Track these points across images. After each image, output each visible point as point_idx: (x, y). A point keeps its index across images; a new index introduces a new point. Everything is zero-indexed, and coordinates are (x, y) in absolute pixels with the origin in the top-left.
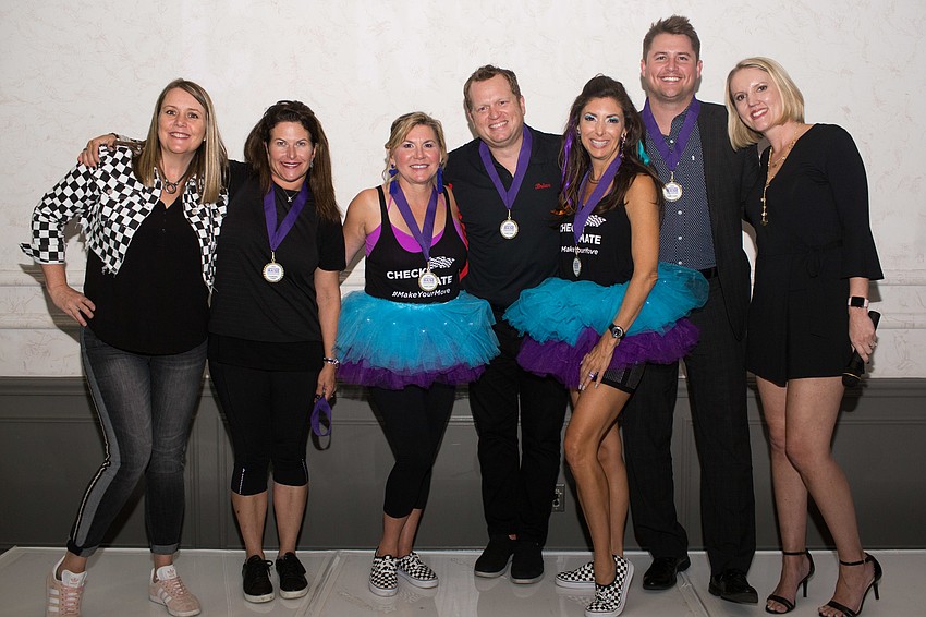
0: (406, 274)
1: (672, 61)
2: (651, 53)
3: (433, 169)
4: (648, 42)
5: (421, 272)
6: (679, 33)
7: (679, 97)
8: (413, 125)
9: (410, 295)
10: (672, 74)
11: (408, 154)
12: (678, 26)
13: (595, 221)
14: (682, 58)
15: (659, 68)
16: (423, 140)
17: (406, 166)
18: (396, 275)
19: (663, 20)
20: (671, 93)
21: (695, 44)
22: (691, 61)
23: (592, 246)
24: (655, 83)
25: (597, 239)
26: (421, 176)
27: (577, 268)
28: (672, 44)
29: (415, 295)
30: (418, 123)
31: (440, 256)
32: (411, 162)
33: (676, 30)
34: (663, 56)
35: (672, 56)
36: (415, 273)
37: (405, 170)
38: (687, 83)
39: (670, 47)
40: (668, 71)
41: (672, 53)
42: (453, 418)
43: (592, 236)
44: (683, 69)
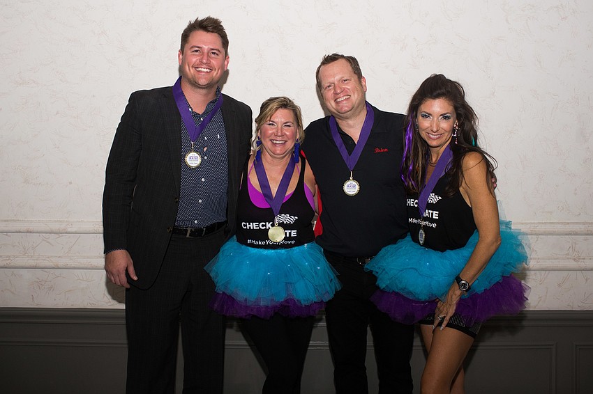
0: (254, 226)
1: (206, 55)
2: (187, 46)
3: (290, 145)
4: (185, 37)
5: (268, 225)
6: (212, 32)
7: (209, 86)
8: (277, 109)
9: (260, 243)
10: (204, 66)
11: (270, 130)
12: (211, 26)
13: (434, 199)
14: (214, 53)
15: (194, 59)
16: (283, 120)
17: (268, 140)
18: (248, 226)
19: (200, 19)
20: (203, 82)
21: (225, 43)
22: (221, 56)
23: (432, 220)
24: (190, 72)
25: (435, 215)
26: (279, 150)
27: (422, 236)
28: (205, 40)
29: (263, 243)
30: (281, 107)
31: (285, 213)
32: (273, 138)
33: (210, 29)
34: (198, 50)
35: (206, 51)
36: (263, 226)
37: (267, 144)
38: (216, 74)
39: (205, 43)
40: (201, 62)
41: (206, 48)
42: (311, 343)
43: (431, 212)
44: (214, 62)
